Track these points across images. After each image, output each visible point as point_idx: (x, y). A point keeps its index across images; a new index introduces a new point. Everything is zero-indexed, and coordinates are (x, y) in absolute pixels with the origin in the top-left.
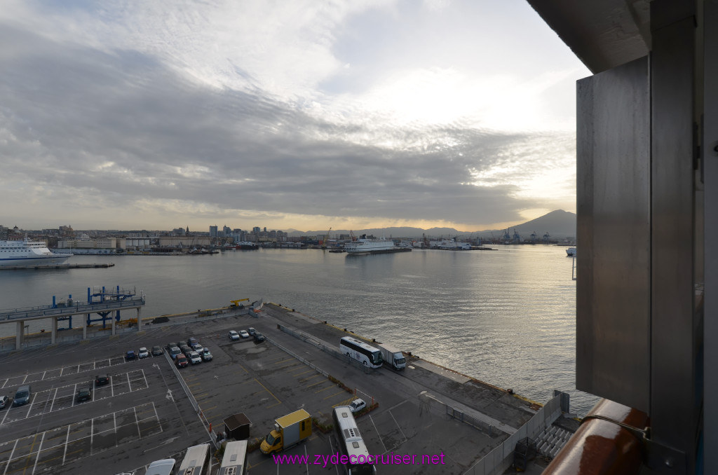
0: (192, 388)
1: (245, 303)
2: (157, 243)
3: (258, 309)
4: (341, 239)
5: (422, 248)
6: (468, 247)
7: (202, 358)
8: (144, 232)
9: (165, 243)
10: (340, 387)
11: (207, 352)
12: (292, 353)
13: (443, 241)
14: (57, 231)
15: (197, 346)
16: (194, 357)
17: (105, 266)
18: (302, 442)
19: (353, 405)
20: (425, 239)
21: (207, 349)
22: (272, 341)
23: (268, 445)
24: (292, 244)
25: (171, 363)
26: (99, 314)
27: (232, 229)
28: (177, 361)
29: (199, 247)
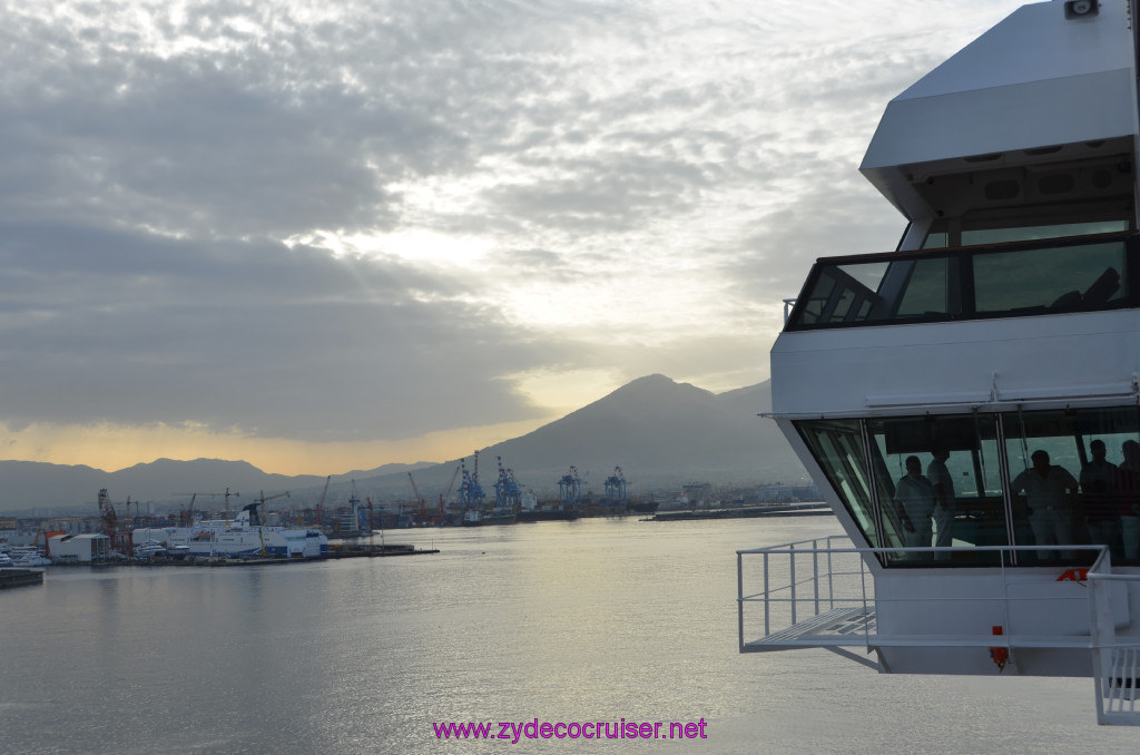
5: (97, 564)
6: (311, 547)
13: (198, 526)
20: (110, 519)
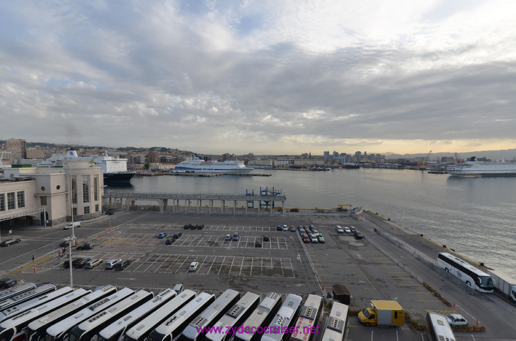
0: (312, 257)
1: (348, 208)
2: (293, 163)
3: (358, 213)
4: (442, 161)
7: (318, 239)
8: (286, 156)
9: (297, 163)
10: (436, 296)
11: (321, 236)
12: (387, 253)
14: (248, 156)
15: (316, 231)
16: (313, 238)
17: (267, 176)
18: (394, 327)
19: (452, 318)
21: (321, 235)
22: (369, 240)
23: (365, 317)
24: (389, 165)
25: (300, 238)
26: (265, 201)
27: (340, 154)
28: (303, 238)
29: (317, 166)
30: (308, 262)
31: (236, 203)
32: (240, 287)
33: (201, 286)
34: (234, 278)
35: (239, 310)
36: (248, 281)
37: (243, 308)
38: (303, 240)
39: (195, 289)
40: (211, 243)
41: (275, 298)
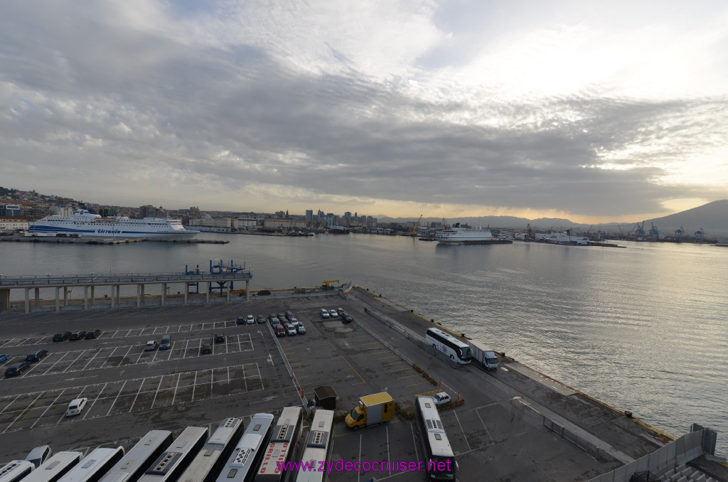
0: (288, 356)
1: (335, 285)
2: (263, 224)
3: (347, 291)
4: (432, 227)
5: (525, 240)
6: (585, 242)
7: (297, 330)
8: (252, 214)
9: (269, 224)
10: (424, 377)
11: (301, 326)
12: (378, 337)
13: (552, 234)
14: (187, 211)
15: (294, 319)
16: (291, 328)
17: (223, 243)
18: (385, 422)
19: (437, 397)
20: (530, 231)
21: (301, 323)
22: (359, 323)
23: (353, 420)
24: (381, 230)
25: (272, 332)
26: (218, 283)
27: (326, 214)
28: (276, 330)
29: (297, 229)
30: (283, 363)
31: (166, 288)
32: (173, 423)
33: (93, 438)
34: (162, 410)
35: (170, 460)
36: (188, 409)
37: (179, 455)
38: (276, 333)
39: (79, 447)
40: (116, 360)
41: (232, 426)
